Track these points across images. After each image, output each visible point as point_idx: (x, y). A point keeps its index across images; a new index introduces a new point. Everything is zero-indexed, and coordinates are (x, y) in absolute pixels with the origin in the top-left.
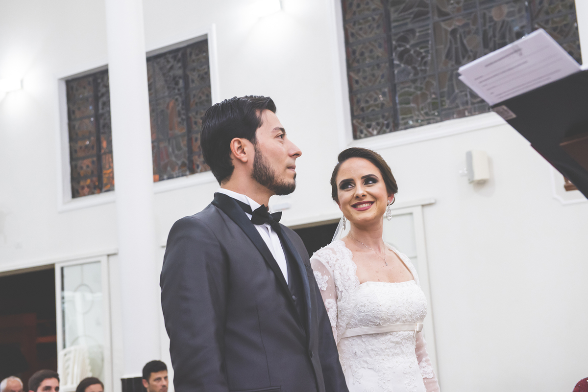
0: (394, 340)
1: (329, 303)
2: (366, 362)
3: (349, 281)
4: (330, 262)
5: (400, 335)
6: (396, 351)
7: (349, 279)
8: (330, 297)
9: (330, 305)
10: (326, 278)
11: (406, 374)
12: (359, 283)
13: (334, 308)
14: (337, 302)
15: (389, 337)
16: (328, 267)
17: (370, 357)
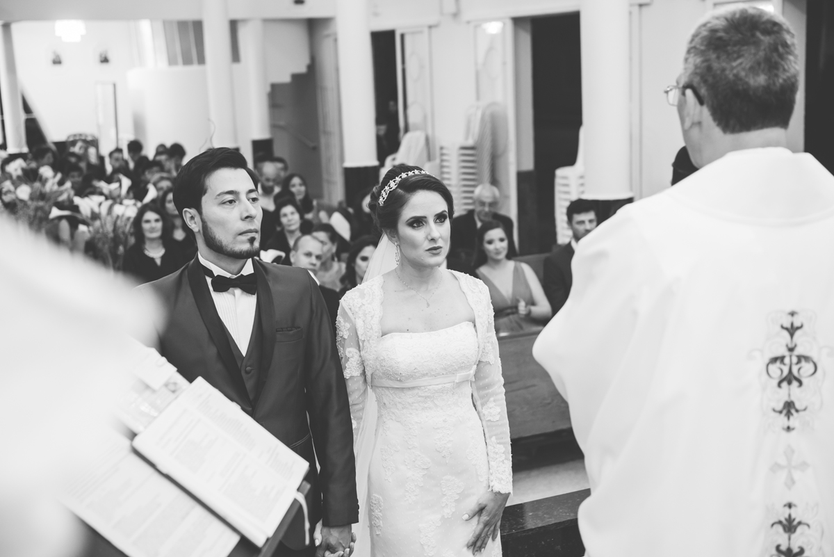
0: (423, 395)
1: (349, 352)
2: (393, 413)
3: (371, 331)
4: (353, 309)
5: (429, 390)
6: (426, 405)
7: (372, 328)
8: (351, 347)
9: (351, 355)
10: (348, 325)
11: (438, 428)
12: (381, 334)
13: (356, 357)
14: (360, 351)
15: (416, 391)
16: (350, 314)
17: (398, 409)
